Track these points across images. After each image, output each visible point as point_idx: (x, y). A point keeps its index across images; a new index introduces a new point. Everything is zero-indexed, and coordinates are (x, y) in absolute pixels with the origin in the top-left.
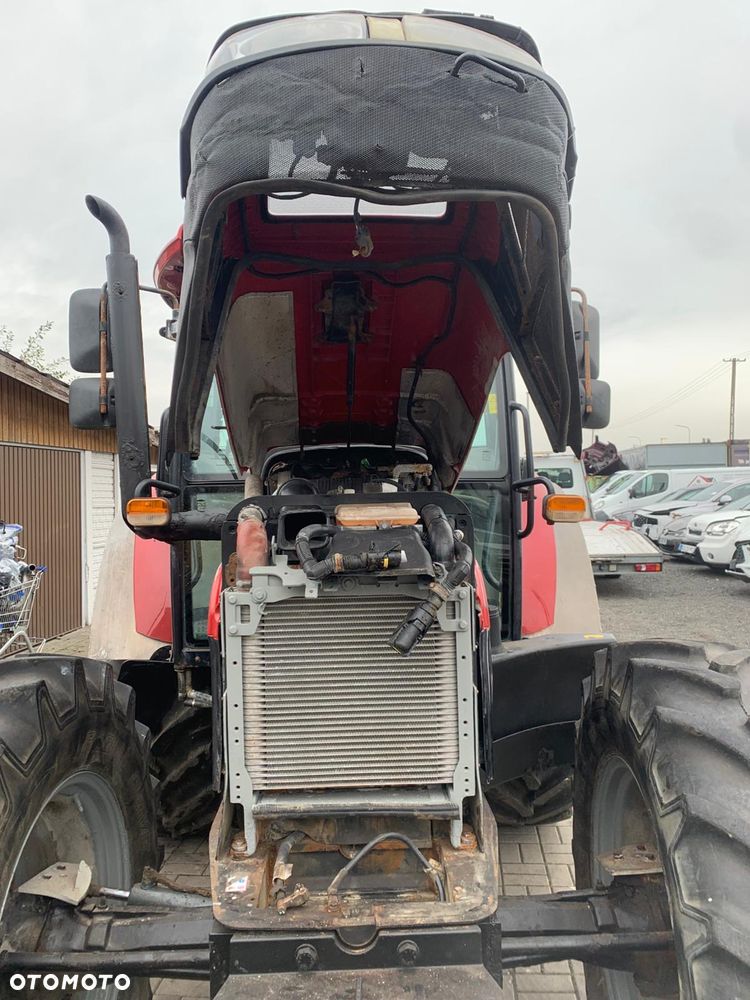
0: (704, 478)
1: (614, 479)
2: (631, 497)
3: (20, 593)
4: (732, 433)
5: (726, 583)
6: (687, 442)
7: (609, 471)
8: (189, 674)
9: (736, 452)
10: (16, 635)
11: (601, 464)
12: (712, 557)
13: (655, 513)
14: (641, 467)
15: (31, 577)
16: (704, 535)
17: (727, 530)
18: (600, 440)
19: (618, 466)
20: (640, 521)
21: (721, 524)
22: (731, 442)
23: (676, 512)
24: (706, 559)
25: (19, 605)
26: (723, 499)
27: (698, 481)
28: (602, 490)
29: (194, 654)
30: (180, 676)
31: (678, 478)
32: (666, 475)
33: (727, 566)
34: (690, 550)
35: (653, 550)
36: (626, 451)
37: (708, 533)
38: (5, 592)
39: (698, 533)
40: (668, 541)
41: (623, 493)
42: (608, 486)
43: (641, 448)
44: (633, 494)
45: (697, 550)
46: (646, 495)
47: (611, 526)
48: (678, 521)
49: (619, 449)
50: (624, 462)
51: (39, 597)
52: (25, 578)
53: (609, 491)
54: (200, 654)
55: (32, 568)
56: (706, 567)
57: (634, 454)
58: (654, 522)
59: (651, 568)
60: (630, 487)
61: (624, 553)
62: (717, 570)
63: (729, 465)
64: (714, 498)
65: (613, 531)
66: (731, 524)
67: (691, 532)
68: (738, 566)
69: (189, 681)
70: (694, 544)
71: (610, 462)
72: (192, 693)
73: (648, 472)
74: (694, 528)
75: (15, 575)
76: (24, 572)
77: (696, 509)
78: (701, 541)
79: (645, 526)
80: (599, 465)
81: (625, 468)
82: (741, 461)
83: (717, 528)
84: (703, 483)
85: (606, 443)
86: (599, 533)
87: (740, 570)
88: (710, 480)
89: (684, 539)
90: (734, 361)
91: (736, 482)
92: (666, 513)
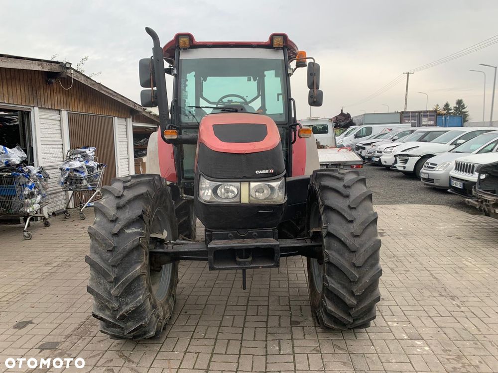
0: (388, 129)
1: (348, 130)
2: (355, 138)
3: (98, 175)
4: (406, 108)
5: (391, 173)
6: (387, 112)
7: (346, 126)
8: (183, 189)
9: (405, 117)
10: (97, 191)
11: (343, 123)
12: (386, 163)
13: (364, 145)
14: (362, 124)
15: (101, 169)
16: (383, 153)
17: (393, 151)
18: (343, 112)
19: (351, 123)
20: (358, 148)
21: (390, 148)
22: (403, 113)
23: (374, 144)
24: (384, 163)
25: (97, 180)
26: (394, 138)
27: (386, 130)
28: (343, 135)
29: (185, 182)
30: (180, 190)
31: (377, 129)
32: (371, 128)
33: (391, 166)
34: (377, 160)
35: (359, 159)
36: (356, 117)
37: (385, 152)
38: (92, 174)
39: (381, 152)
40: (369, 157)
41: (352, 136)
42: (345, 133)
43: (361, 115)
44: (356, 136)
45: (380, 160)
46: (362, 137)
47: (342, 150)
48: (374, 147)
49: (352, 116)
50: (354, 122)
51: (105, 176)
52: (99, 169)
53: (346, 135)
54: (187, 182)
55: (102, 165)
56: (384, 168)
57: (359, 118)
58: (364, 148)
59: (358, 166)
60: (355, 133)
61: (346, 160)
62: (388, 168)
63: (401, 123)
64: (391, 138)
65: (343, 152)
66: (395, 148)
67: (378, 152)
68: (394, 165)
69: (183, 192)
70: (378, 157)
71: (347, 122)
72: (184, 195)
73: (363, 126)
74: (379, 150)
75: (96, 167)
76: (99, 166)
77: (382, 142)
78: (382, 156)
79: (360, 150)
80: (342, 124)
81: (354, 124)
82: (407, 121)
83: (388, 150)
84: (388, 131)
85: (346, 113)
86: (337, 152)
87: (395, 167)
88: (391, 130)
89: (375, 155)
90: (408, 74)
91: (401, 130)
92: (369, 144)
